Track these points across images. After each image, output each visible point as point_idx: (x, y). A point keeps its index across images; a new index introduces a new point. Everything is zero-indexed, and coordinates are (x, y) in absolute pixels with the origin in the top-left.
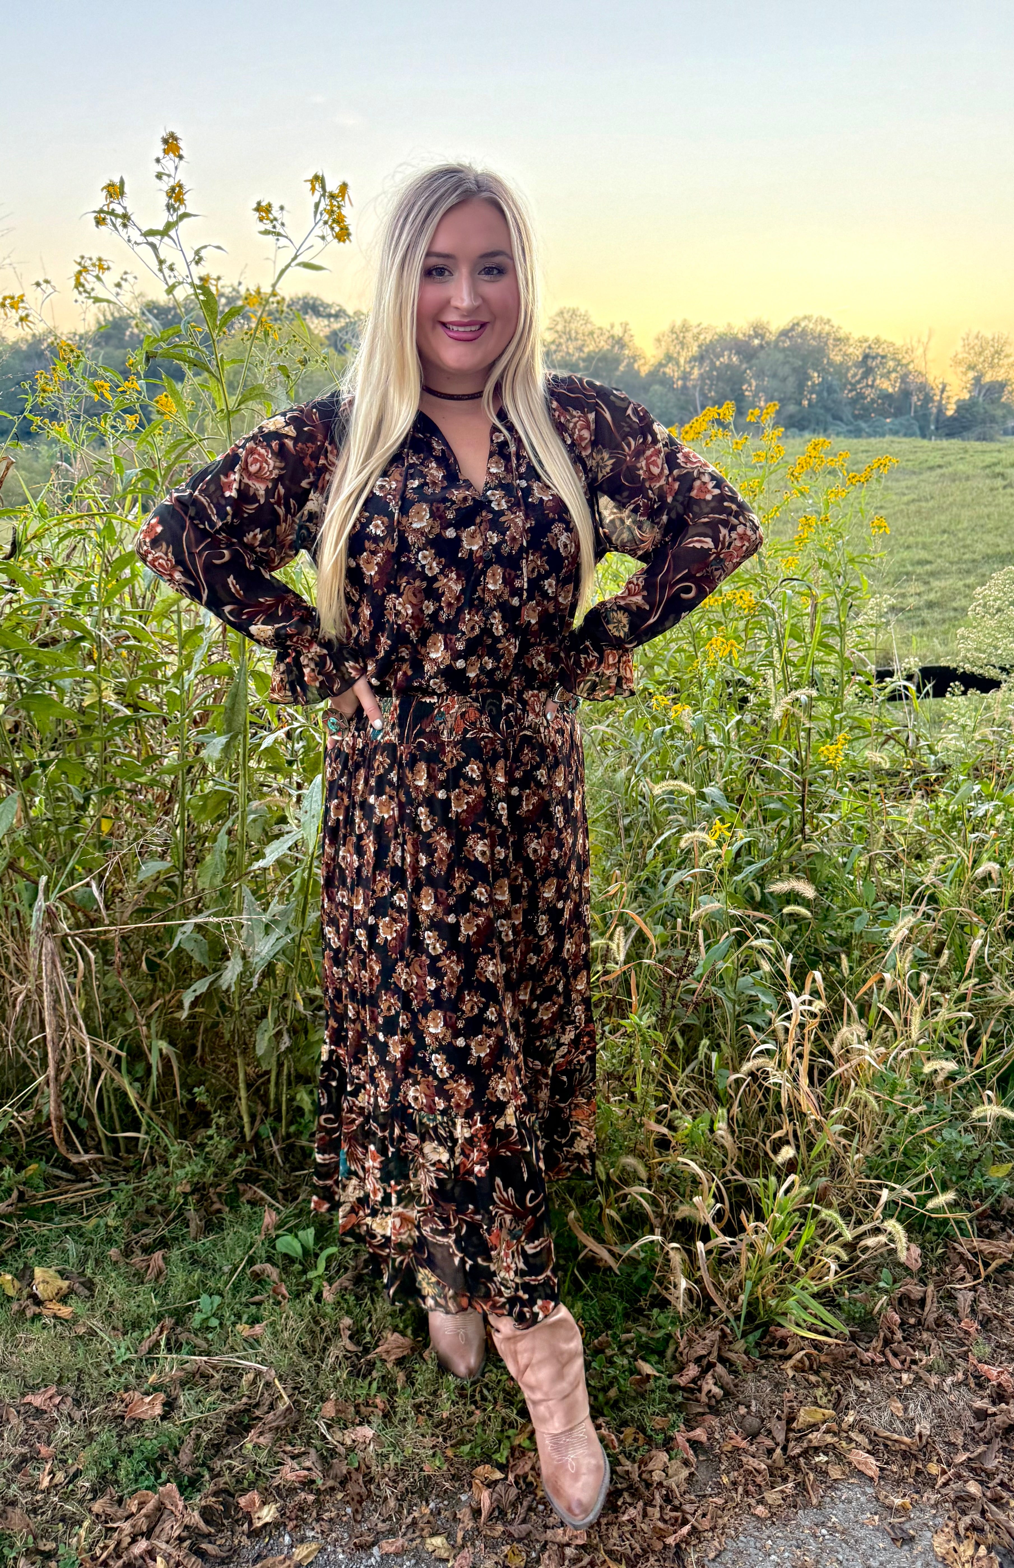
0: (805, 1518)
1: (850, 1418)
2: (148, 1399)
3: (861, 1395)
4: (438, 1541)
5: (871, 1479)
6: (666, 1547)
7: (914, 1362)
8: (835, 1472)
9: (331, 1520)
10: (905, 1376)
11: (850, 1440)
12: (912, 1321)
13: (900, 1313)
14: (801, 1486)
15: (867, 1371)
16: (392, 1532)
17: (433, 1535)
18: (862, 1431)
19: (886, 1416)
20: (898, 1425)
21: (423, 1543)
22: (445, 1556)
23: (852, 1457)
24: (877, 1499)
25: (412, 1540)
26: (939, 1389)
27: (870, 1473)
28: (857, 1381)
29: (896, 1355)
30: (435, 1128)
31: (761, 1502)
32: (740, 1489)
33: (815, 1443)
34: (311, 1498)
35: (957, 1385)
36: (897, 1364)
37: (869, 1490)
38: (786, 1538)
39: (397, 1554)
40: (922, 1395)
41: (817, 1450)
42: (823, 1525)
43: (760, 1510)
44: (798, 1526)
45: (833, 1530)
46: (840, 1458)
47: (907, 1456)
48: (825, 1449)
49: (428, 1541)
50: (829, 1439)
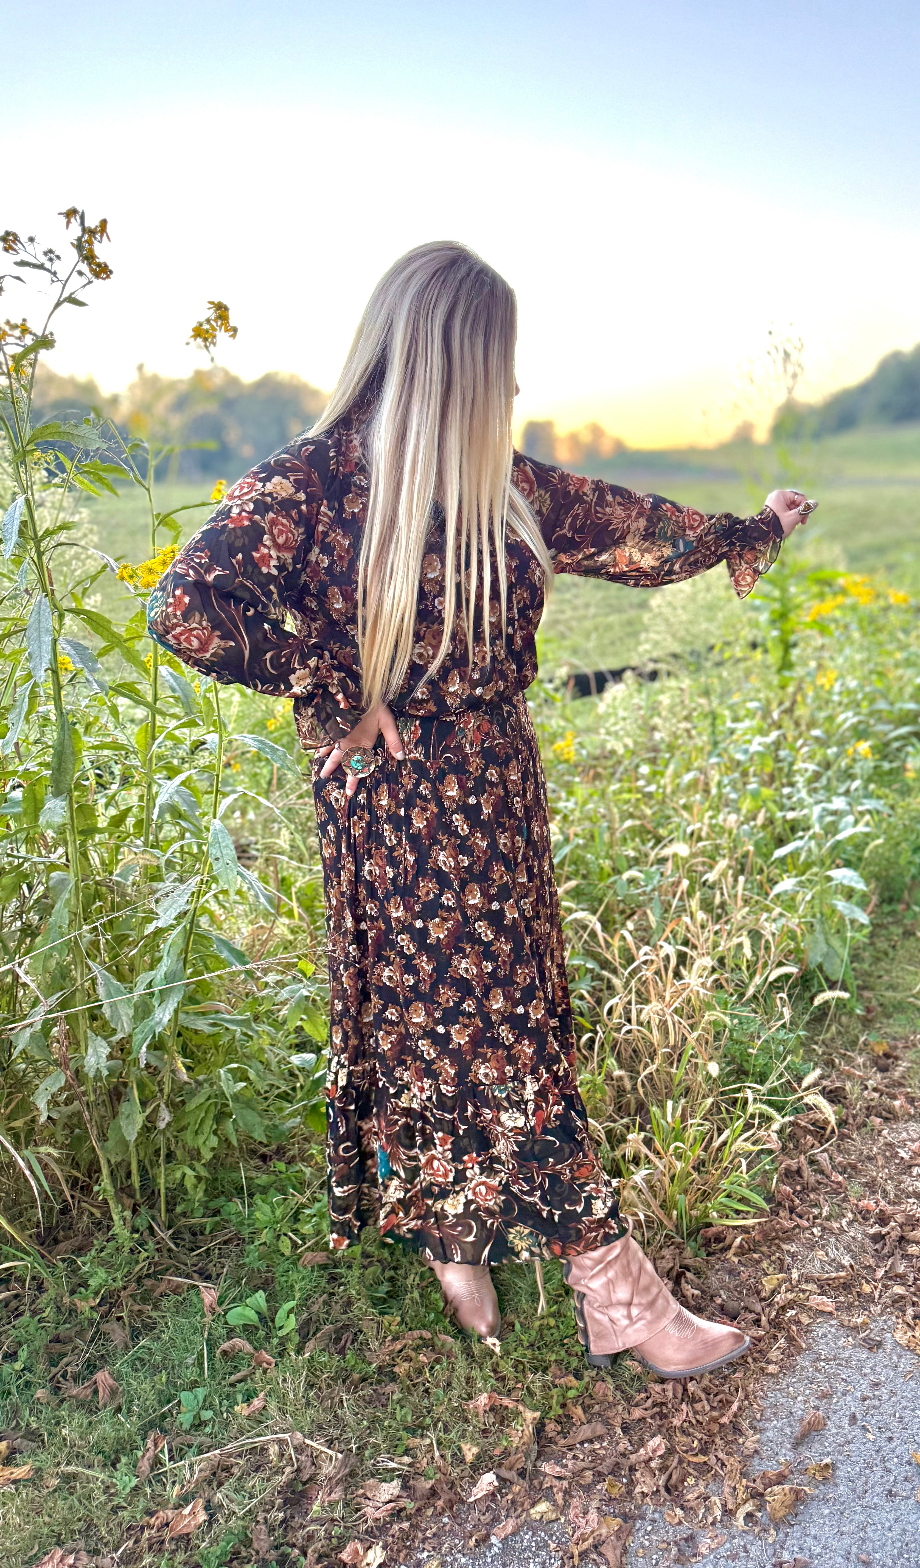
0: (804, 1361)
1: (795, 1275)
2: (186, 1511)
3: (793, 1255)
4: (543, 1506)
5: (831, 1313)
6: (722, 1426)
7: (815, 1218)
8: (805, 1320)
9: (434, 1535)
10: (815, 1230)
11: (804, 1291)
12: (798, 1188)
13: (789, 1185)
14: (790, 1339)
15: (788, 1236)
16: (496, 1520)
17: (533, 1505)
18: (807, 1281)
19: (818, 1265)
20: (827, 1268)
21: (529, 1515)
22: (554, 1517)
23: (810, 1303)
24: (842, 1326)
25: (519, 1516)
26: (842, 1230)
27: (829, 1309)
28: (785, 1247)
29: (801, 1217)
30: (508, 1098)
31: (769, 1362)
32: (750, 1360)
33: (782, 1304)
34: (406, 1525)
35: (850, 1223)
36: (806, 1224)
37: (833, 1322)
38: (799, 1381)
39: (513, 1534)
40: (833, 1240)
41: (783, 1309)
42: (818, 1360)
43: (772, 1368)
44: (803, 1368)
45: (827, 1360)
46: (802, 1307)
47: (846, 1287)
48: (791, 1305)
49: (532, 1511)
50: (790, 1296)
